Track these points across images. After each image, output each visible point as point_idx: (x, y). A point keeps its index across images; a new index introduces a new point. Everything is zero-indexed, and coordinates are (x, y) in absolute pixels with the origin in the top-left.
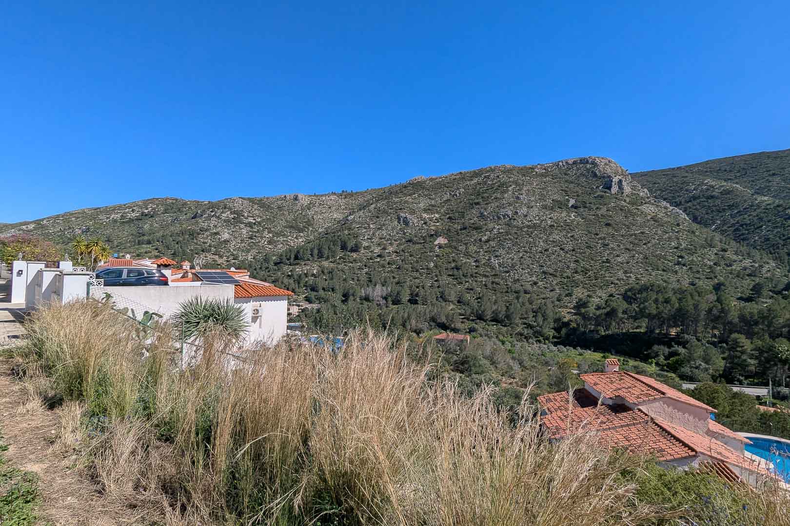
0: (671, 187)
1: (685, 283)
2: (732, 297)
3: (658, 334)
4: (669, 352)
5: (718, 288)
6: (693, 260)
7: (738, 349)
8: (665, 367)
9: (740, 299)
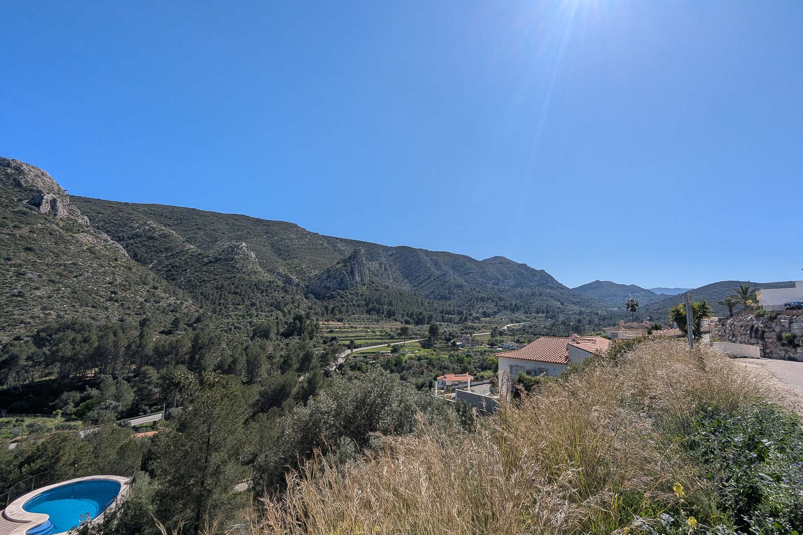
0: (115, 220)
1: (114, 320)
2: (155, 331)
3: (72, 379)
4: (81, 397)
5: (143, 323)
6: (125, 296)
7: (146, 381)
8: (73, 416)
9: (162, 332)
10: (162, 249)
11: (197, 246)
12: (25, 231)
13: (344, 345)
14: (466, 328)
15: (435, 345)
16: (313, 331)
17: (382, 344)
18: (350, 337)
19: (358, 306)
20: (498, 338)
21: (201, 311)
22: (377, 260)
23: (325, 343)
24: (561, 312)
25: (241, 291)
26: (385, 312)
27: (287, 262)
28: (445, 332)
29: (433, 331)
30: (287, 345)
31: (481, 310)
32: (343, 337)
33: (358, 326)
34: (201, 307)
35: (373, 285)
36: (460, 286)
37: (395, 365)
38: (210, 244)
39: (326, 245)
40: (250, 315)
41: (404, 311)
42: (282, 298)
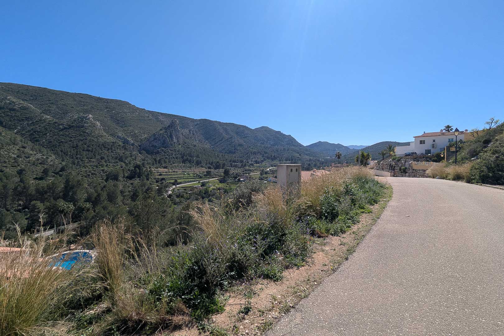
2: (30, 178)
5: (20, 172)
7: (36, 210)
9: (36, 179)
10: (24, 119)
11: (52, 116)
13: (170, 183)
14: (246, 170)
15: (228, 181)
16: (148, 174)
17: (195, 181)
18: (173, 178)
19: (177, 158)
20: (265, 176)
21: (64, 163)
22: (187, 128)
23: (157, 182)
24: (300, 160)
25: (92, 149)
26: (195, 162)
27: (124, 129)
28: (233, 173)
29: (226, 173)
30: (132, 184)
31: (254, 160)
32: (169, 178)
33: (178, 171)
34: (63, 161)
35: (185, 144)
36: (240, 145)
37: (205, 194)
38: (63, 115)
39: (151, 117)
40: (101, 165)
41: (207, 161)
42: (123, 153)
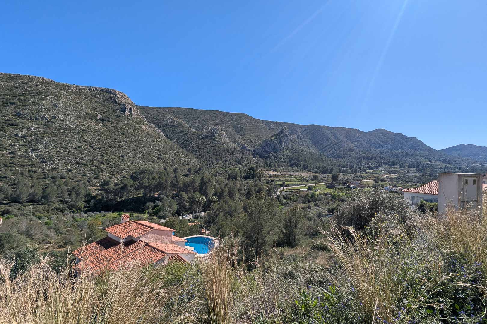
0: (156, 117)
1: (162, 168)
2: (180, 174)
3: (149, 196)
4: (154, 205)
5: (175, 170)
6: (165, 157)
7: (183, 199)
8: (152, 214)
9: (184, 175)
10: (179, 132)
11: (195, 129)
12: (120, 125)
13: (279, 185)
14: (357, 176)
15: (335, 187)
16: (260, 176)
17: (301, 185)
18: (282, 180)
19: (285, 162)
20: (380, 183)
21: (201, 165)
22: (296, 134)
23: (267, 183)
24: (429, 167)
25: (220, 154)
26: (302, 166)
27: (243, 136)
28: (342, 178)
29: (335, 178)
30: (247, 183)
31: (366, 165)
32: (277, 180)
33: (286, 174)
34: (200, 162)
35: (293, 149)
36: (350, 150)
37: (311, 198)
38: (202, 128)
39: (264, 126)
40: (225, 166)
41: (314, 165)
42: (241, 157)
